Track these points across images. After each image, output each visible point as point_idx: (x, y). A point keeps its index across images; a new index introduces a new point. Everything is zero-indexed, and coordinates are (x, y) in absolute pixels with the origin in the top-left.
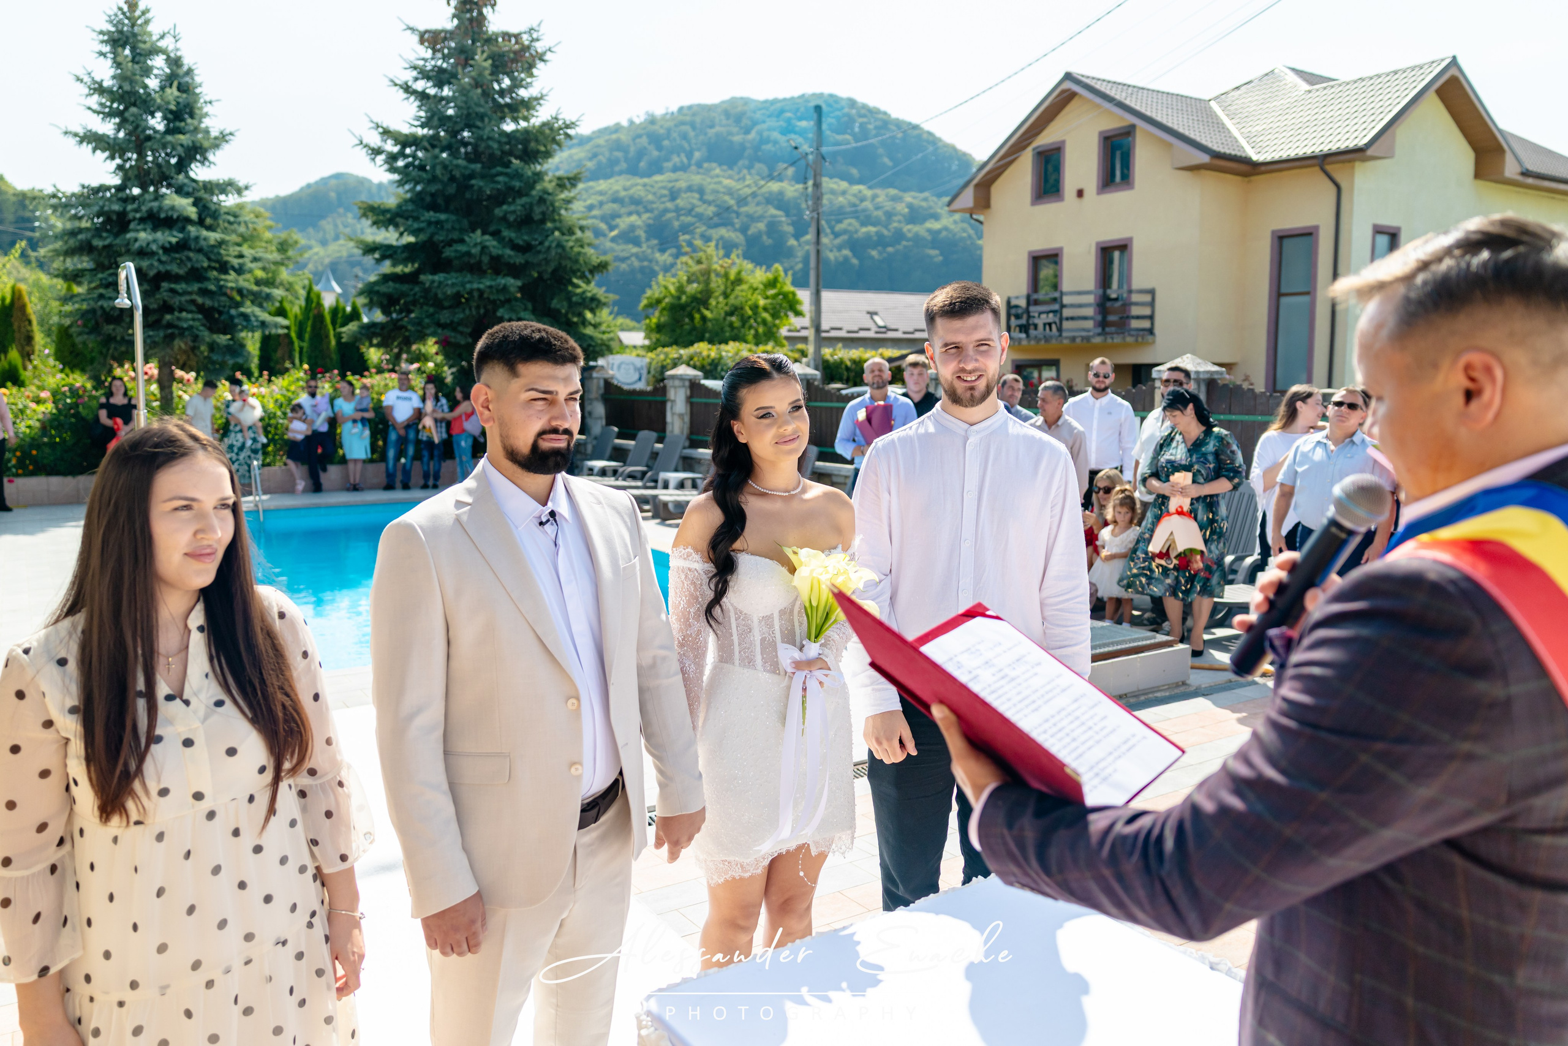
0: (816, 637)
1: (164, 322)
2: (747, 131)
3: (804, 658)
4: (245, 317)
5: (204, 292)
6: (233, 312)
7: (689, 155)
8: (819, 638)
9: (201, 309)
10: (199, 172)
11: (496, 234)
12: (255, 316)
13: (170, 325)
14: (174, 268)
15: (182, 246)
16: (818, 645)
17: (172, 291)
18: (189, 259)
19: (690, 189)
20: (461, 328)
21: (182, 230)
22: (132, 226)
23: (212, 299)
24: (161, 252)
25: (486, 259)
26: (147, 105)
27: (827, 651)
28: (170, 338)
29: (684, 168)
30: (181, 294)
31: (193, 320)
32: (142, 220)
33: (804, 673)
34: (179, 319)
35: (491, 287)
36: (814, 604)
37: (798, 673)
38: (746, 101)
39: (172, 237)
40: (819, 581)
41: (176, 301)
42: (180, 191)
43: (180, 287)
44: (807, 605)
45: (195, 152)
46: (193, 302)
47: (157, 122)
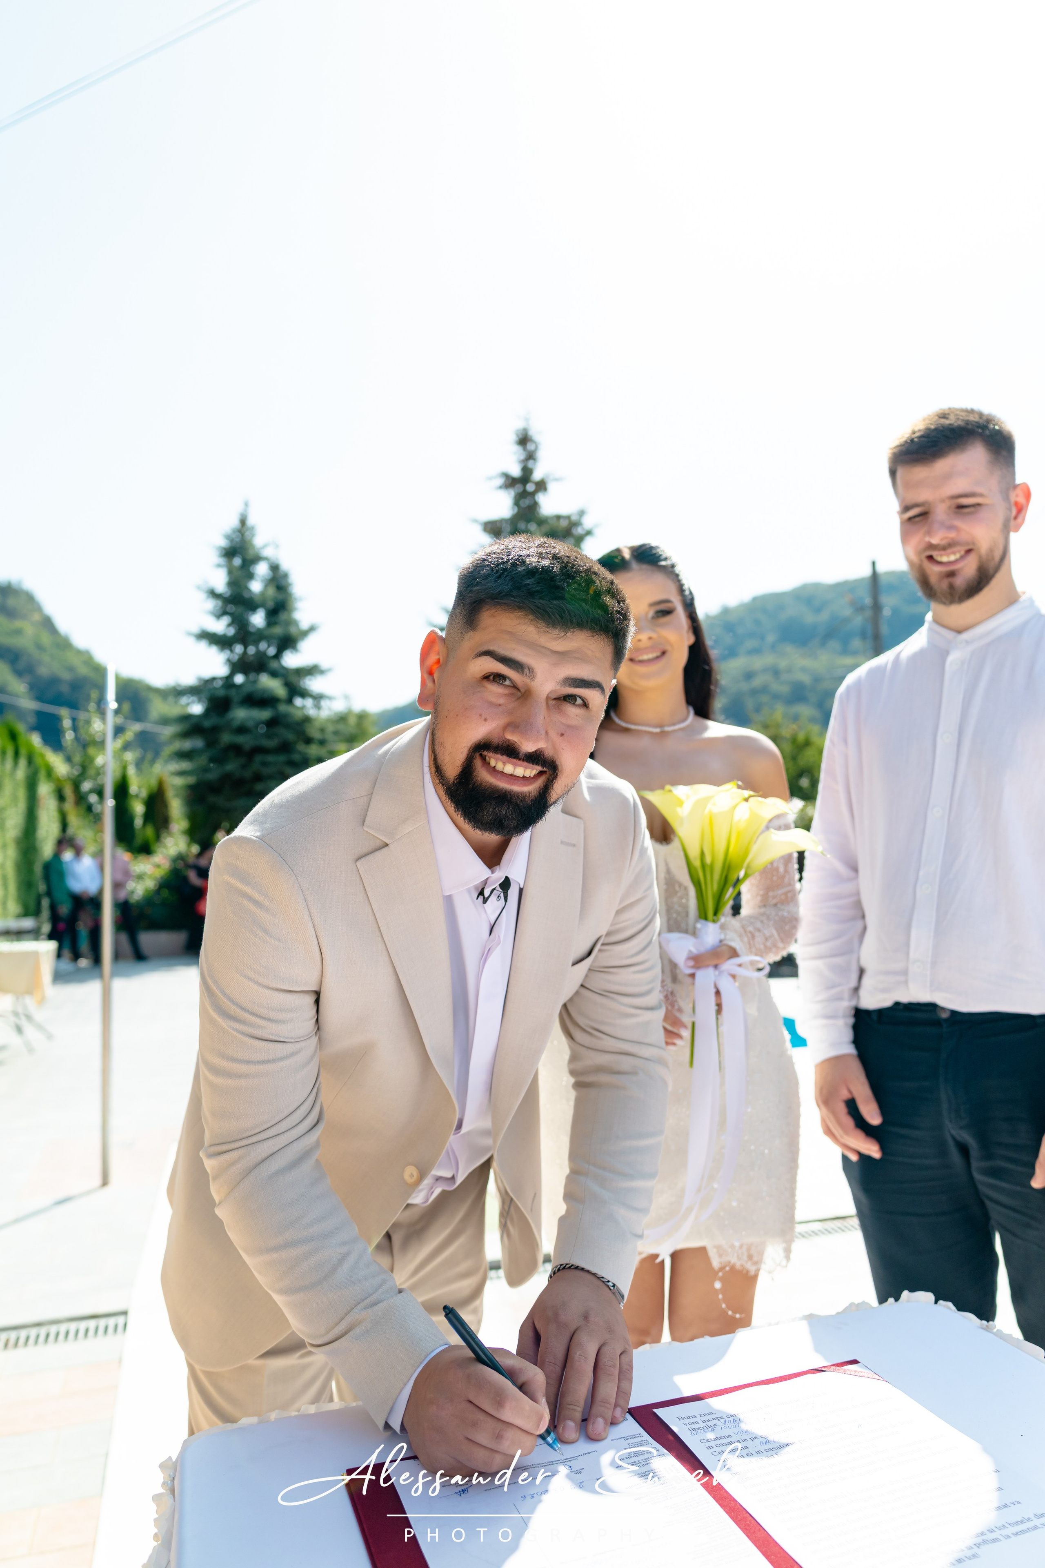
0: (715, 915)
2: (818, 610)
7: (762, 638)
10: (291, 660)
15: (274, 721)
18: (280, 733)
19: (765, 670)
21: (274, 708)
22: (233, 706)
26: (251, 605)
29: (756, 651)
32: (241, 702)
38: (816, 586)
39: (265, 714)
42: (274, 674)
43: (271, 758)
44: (698, 864)
45: (288, 642)
47: (258, 619)
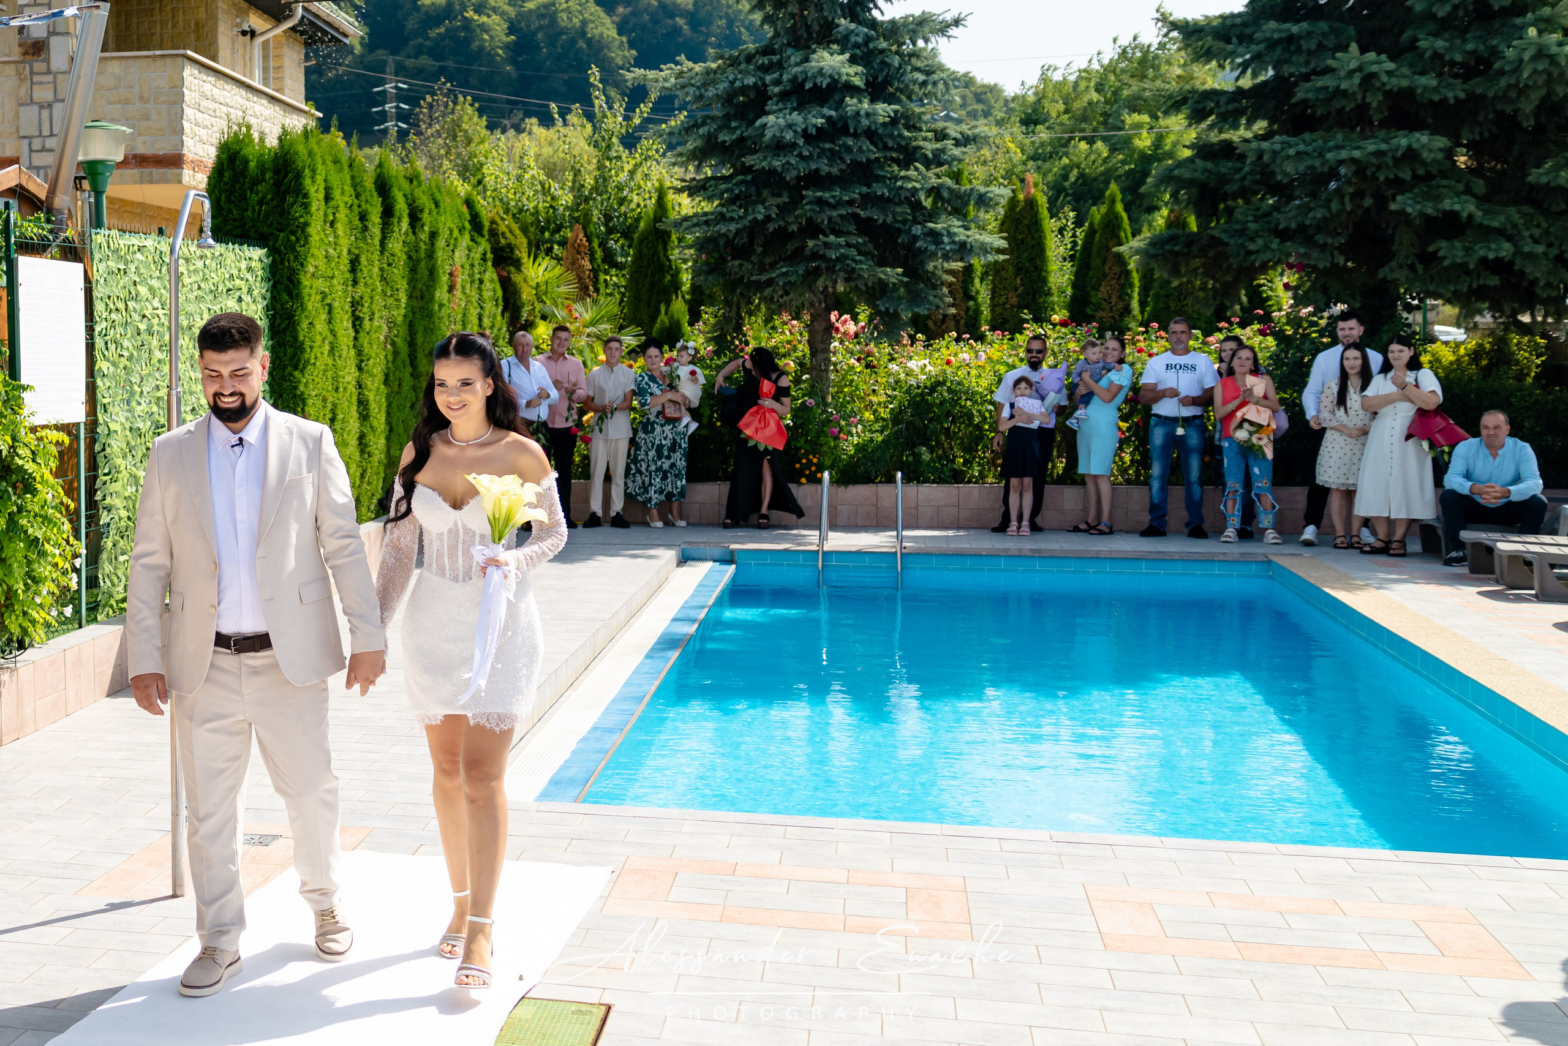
1: (807, 252)
4: (935, 236)
5: (868, 200)
6: (917, 230)
9: (865, 226)
12: (950, 234)
13: (815, 256)
14: (824, 166)
15: (838, 128)
17: (820, 202)
18: (849, 149)
20: (1320, 239)
21: (840, 105)
22: (770, 106)
23: (884, 210)
24: (801, 142)
25: (1374, 100)
28: (816, 273)
30: (833, 207)
31: (848, 245)
32: (784, 96)
34: (827, 245)
35: (1379, 154)
39: (820, 118)
41: (823, 219)
46: (855, 216)
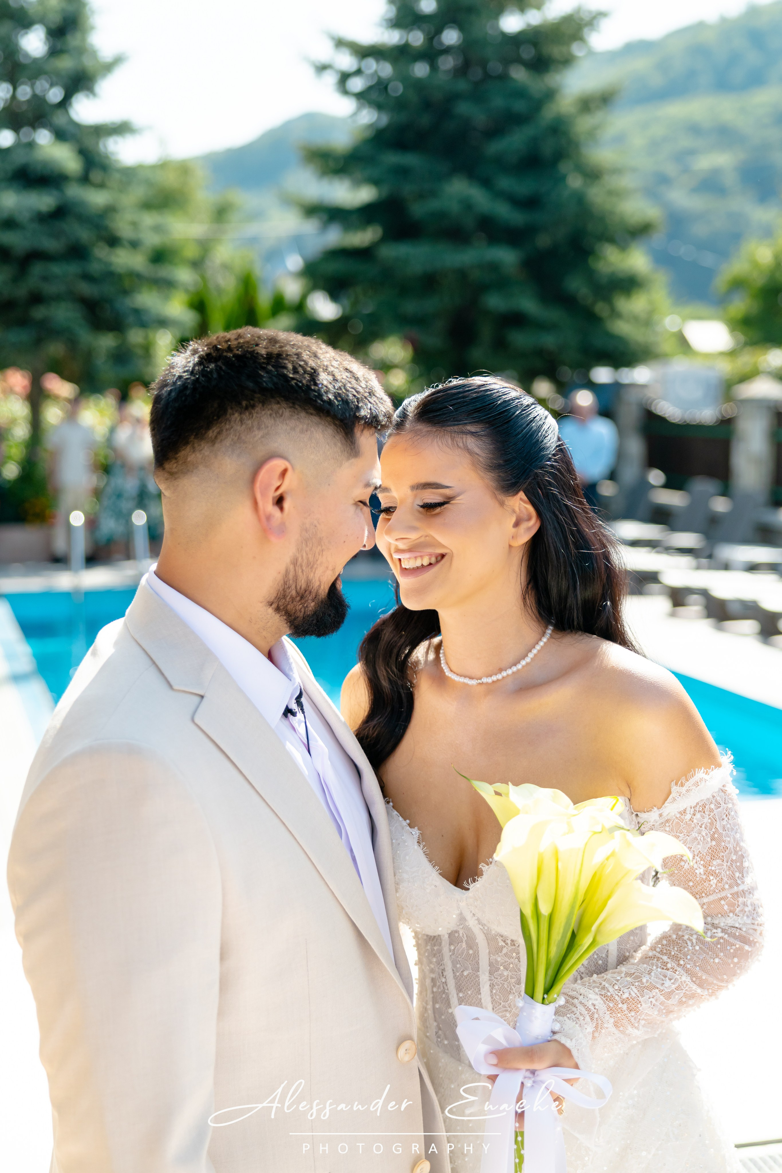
0: (547, 991)
3: (517, 1039)
8: (554, 994)
9: (82, 301)
11: (486, 183)
14: (50, 244)
15: (59, 213)
16: (550, 1009)
18: (69, 231)
21: (60, 191)
23: (95, 286)
25: (470, 220)
27: (569, 1024)
30: (56, 280)
33: (518, 1078)
35: (477, 262)
36: (545, 909)
37: (504, 1077)
40: (556, 853)
42: (58, 135)
43: (56, 270)
44: (528, 912)
45: (81, 81)
